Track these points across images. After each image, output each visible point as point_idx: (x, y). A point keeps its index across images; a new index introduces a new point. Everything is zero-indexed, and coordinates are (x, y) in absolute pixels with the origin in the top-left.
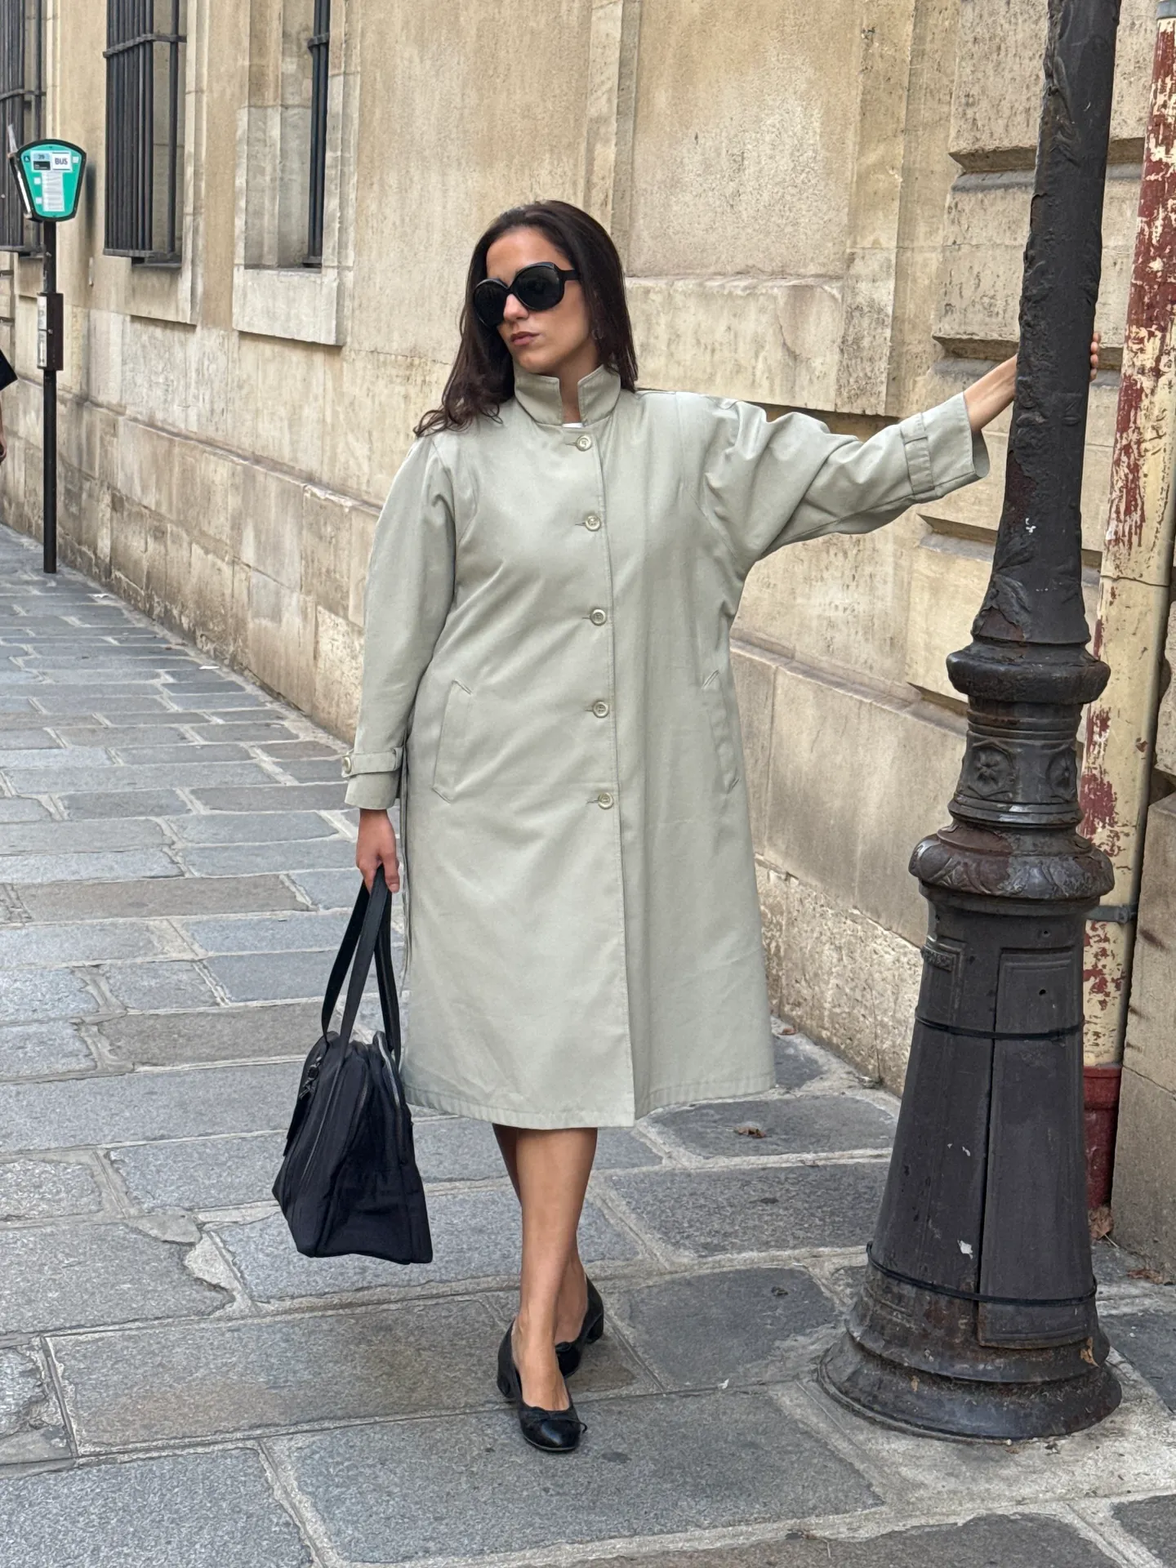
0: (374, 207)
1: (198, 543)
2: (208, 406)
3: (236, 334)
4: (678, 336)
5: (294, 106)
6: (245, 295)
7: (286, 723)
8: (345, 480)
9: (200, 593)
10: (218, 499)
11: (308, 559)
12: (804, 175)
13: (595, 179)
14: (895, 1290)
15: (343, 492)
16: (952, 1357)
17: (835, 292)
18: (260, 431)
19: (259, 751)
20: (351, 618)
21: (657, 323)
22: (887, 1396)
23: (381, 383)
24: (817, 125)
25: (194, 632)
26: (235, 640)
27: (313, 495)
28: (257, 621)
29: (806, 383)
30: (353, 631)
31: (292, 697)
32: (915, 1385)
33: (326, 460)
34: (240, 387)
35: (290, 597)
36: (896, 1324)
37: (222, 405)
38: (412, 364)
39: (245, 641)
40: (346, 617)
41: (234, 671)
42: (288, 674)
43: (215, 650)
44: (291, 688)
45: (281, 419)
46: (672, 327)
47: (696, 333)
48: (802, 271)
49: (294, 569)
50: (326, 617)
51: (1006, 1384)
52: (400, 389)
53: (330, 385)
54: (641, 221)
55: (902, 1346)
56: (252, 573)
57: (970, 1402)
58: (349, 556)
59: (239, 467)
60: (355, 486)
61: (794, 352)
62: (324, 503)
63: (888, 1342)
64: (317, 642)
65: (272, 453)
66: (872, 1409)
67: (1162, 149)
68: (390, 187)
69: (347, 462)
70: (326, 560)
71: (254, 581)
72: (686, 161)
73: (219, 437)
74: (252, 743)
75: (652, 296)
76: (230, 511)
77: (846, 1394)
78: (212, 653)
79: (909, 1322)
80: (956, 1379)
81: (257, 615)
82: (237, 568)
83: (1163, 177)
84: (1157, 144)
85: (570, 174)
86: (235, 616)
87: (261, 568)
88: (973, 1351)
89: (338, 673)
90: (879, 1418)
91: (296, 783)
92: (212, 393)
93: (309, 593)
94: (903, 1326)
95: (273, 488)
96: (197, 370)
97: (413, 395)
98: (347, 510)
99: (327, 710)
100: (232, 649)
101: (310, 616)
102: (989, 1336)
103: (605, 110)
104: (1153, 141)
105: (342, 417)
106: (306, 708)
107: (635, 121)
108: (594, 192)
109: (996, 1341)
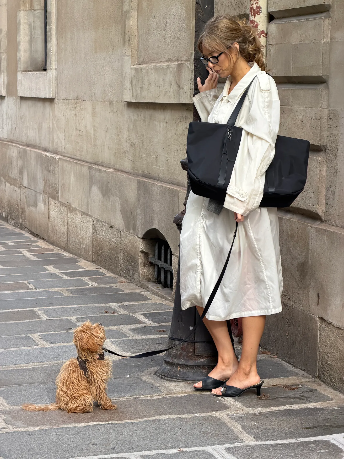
0: (63, 46)
1: (8, 181)
2: (10, 127)
3: (19, 98)
4: (150, 83)
5: (38, 10)
6: (21, 82)
7: (38, 244)
8: (57, 149)
9: (9, 201)
10: (14, 163)
11: (45, 180)
12: (182, 28)
13: (126, 32)
14: (174, 343)
15: (56, 153)
16: (188, 360)
17: (188, 65)
18: (29, 134)
19: (25, 251)
20: (60, 200)
21: (145, 79)
22: (171, 373)
23: (68, 110)
24: (184, 11)
25: (7, 218)
26: (22, 217)
27: (46, 156)
28: (29, 208)
29: (182, 95)
30: (61, 204)
31: (42, 235)
32: (179, 369)
33: (51, 142)
34: (21, 118)
35: (40, 196)
36: (174, 353)
37: (16, 126)
38: (77, 103)
39: (25, 217)
40: (58, 200)
41: (21, 229)
42: (40, 226)
43: (15, 223)
44: (41, 231)
45: (35, 129)
46: (149, 80)
47: (155, 81)
48: (182, 59)
49: (41, 185)
50: (52, 202)
51: (203, 366)
52: (73, 112)
53: (51, 114)
54: (141, 46)
55: (175, 358)
56: (26, 190)
57: (193, 372)
58: (59, 177)
59: (21, 149)
60: (60, 151)
61: (179, 85)
62: (50, 158)
63: (172, 358)
64: (49, 212)
65: (32, 143)
66: (167, 377)
67: (253, 17)
68: (68, 38)
69: (57, 142)
70: (52, 179)
71: (27, 193)
72: (152, 25)
73: (15, 139)
74: (23, 249)
75: (143, 71)
76: (19, 167)
77: (161, 375)
78: (14, 225)
79: (177, 351)
80: (189, 365)
81: (29, 206)
82: (22, 189)
83: (254, 25)
84: (252, 16)
85: (120, 30)
86: (22, 208)
87: (30, 187)
88: (194, 357)
89: (56, 222)
90: (169, 379)
91: (38, 259)
92: (12, 122)
93: (46, 193)
94: (176, 353)
95: (33, 156)
96: (6, 114)
97: (77, 114)
98: (57, 159)
99: (54, 237)
100: (20, 221)
101: (46, 202)
102: (198, 352)
103: (128, 8)
104: (251, 15)
105: (55, 125)
106: (46, 238)
107: (138, 12)
108: (126, 36)
109: (200, 354)
